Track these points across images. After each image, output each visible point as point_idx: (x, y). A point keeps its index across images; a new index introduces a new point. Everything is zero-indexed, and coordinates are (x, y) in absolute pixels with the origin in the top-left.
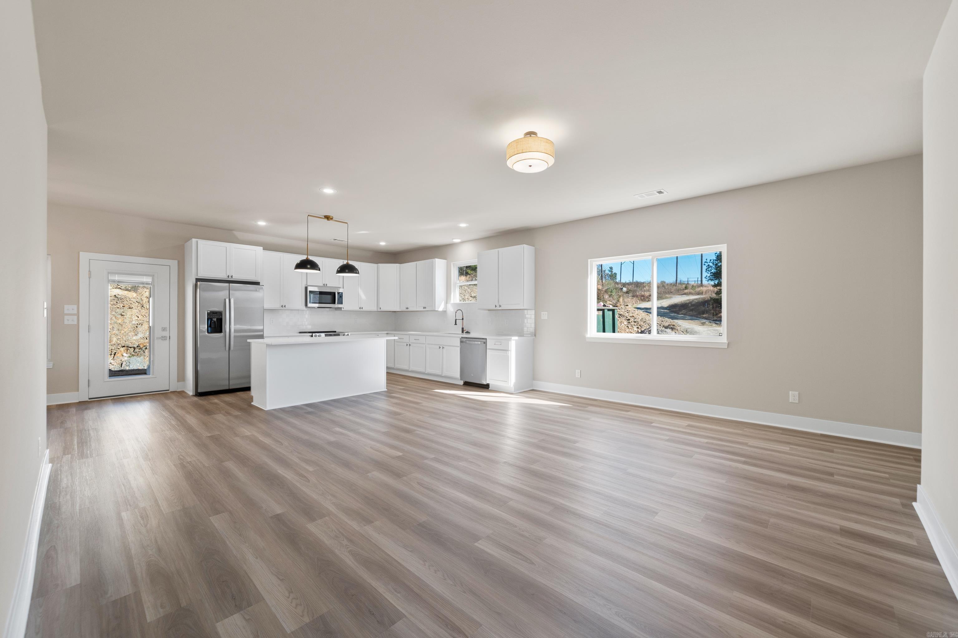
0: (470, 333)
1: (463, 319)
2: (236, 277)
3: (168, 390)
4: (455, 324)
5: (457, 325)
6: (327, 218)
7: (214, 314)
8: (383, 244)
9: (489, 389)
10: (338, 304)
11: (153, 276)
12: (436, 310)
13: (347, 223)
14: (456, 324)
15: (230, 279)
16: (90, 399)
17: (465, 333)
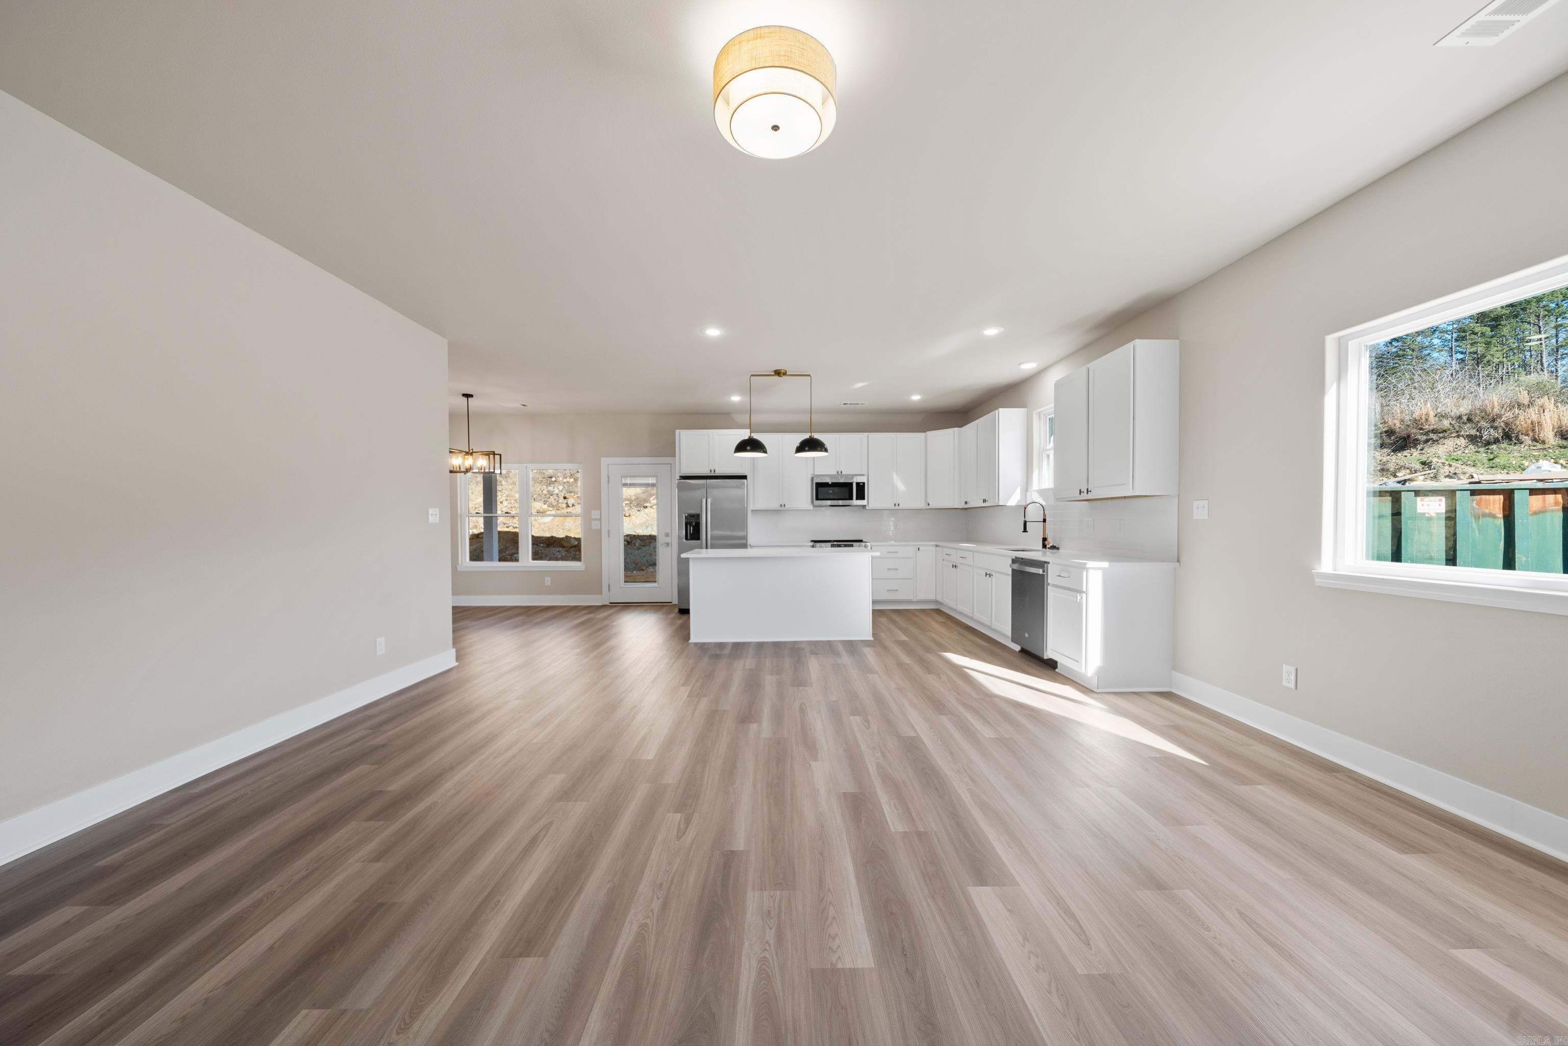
0: (1058, 549)
1: (1044, 521)
2: (720, 471)
3: (671, 603)
4: (1023, 530)
5: (1027, 532)
6: (778, 373)
7: (691, 518)
8: (916, 398)
9: (1056, 670)
10: (857, 499)
11: (656, 476)
12: (1000, 504)
13: (809, 375)
14: (1025, 530)
15: (713, 474)
16: (611, 603)
17: (1048, 548)
